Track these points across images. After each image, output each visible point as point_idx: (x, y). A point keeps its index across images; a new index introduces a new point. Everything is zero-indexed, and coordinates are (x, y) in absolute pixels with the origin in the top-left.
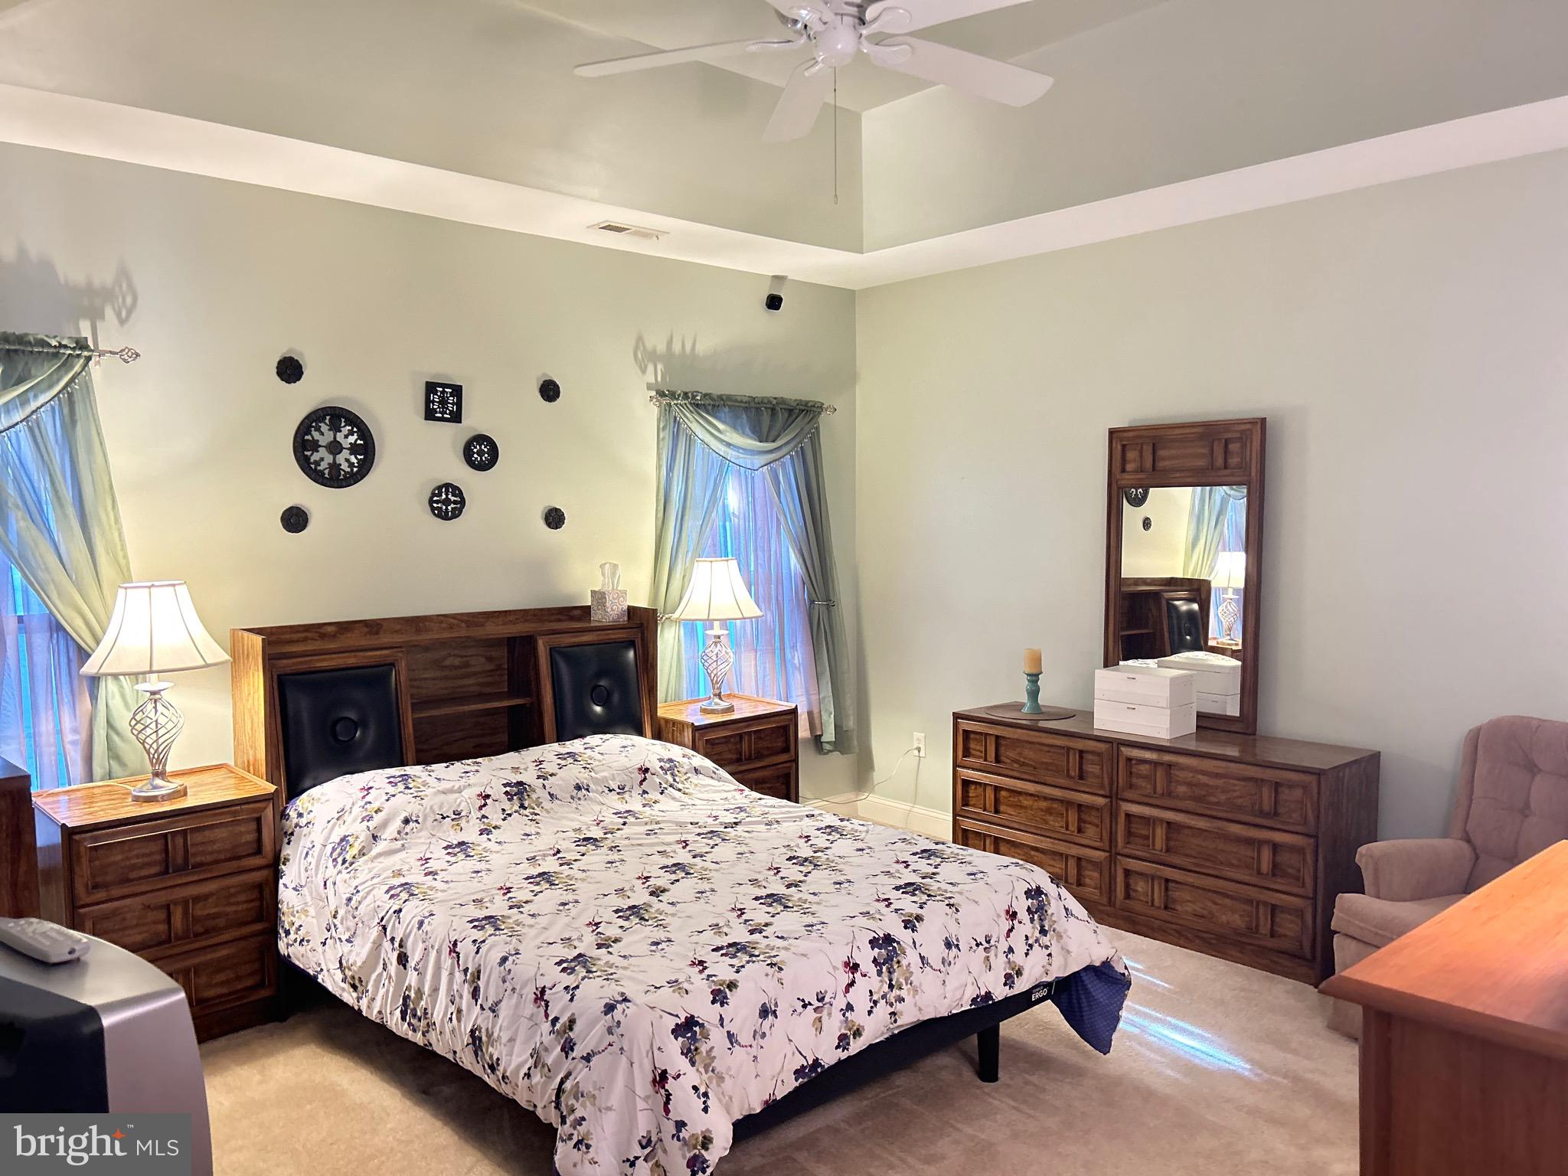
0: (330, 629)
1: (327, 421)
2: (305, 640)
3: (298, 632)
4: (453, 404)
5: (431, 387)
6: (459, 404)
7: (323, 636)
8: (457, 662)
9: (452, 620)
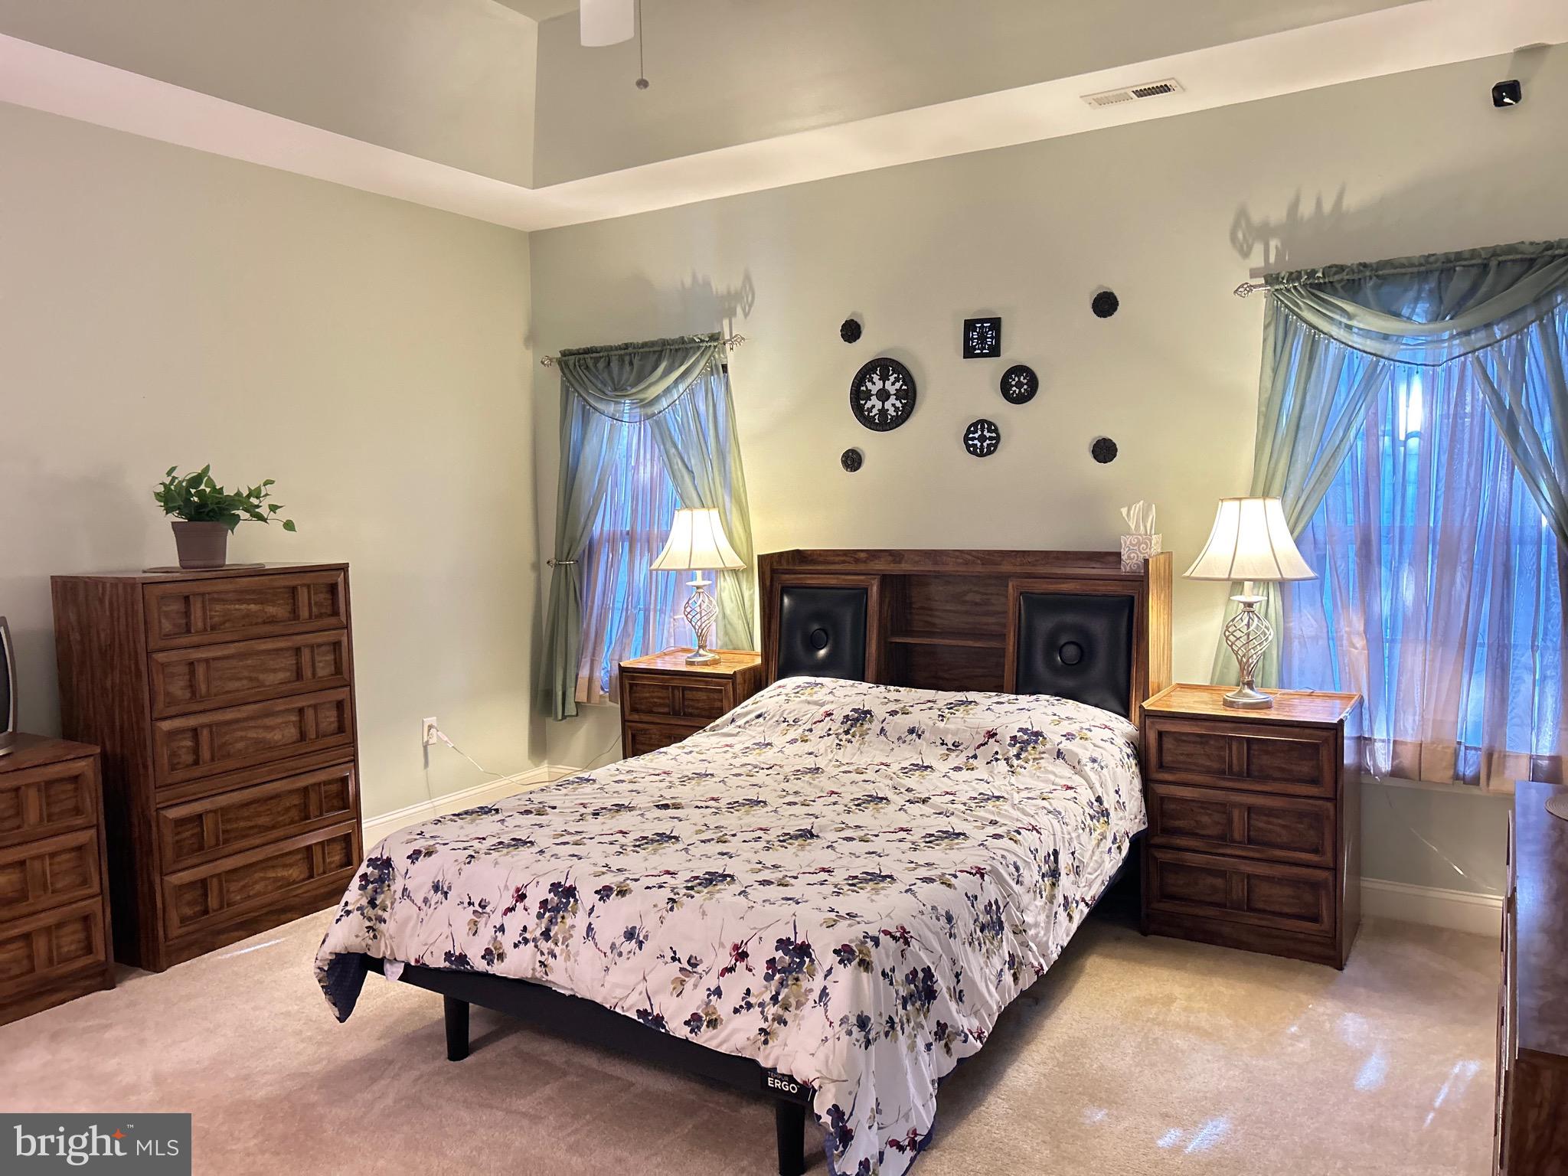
0: (863, 555)
1: (878, 372)
2: (844, 562)
3: (839, 555)
4: (992, 338)
5: (969, 325)
6: (998, 338)
7: (857, 561)
8: (978, 598)
9: (970, 558)
